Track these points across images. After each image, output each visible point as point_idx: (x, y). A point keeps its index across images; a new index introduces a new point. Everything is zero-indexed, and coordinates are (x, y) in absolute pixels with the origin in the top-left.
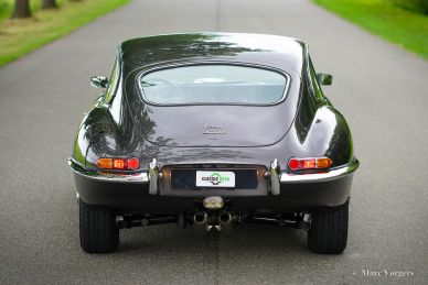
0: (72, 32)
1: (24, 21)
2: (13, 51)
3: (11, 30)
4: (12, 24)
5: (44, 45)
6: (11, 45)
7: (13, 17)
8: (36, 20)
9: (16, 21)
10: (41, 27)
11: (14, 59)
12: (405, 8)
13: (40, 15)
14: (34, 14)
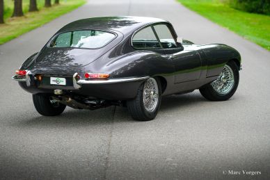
0: (46, 23)
1: (19, 18)
2: (13, 34)
3: (12, 23)
4: (13, 20)
5: (30, 30)
6: (13, 31)
7: (13, 16)
8: (26, 17)
9: (15, 18)
10: (29, 21)
11: (14, 38)
12: (237, 9)
13: (28, 15)
14: (24, 14)
